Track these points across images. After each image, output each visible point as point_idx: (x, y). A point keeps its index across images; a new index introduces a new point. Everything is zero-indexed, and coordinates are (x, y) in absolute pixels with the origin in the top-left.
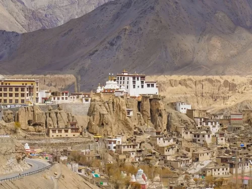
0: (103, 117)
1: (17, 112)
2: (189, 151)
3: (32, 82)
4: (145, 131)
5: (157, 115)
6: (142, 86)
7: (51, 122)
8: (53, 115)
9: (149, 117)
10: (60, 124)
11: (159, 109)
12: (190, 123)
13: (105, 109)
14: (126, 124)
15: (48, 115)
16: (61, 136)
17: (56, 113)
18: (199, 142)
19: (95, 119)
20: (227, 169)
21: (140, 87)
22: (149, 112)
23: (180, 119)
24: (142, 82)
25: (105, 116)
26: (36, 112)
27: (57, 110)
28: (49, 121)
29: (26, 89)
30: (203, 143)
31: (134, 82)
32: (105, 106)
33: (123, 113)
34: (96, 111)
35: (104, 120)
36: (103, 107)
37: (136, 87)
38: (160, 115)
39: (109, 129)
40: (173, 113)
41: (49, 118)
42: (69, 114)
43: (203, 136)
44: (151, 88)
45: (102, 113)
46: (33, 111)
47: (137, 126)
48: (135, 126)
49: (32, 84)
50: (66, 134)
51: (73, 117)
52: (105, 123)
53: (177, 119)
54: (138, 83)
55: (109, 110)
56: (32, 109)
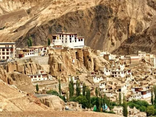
0: (60, 66)
1: (6, 65)
2: (112, 84)
3: (12, 45)
4: (82, 72)
5: (88, 60)
6: (76, 41)
7: (28, 71)
8: (29, 66)
9: (83, 62)
10: (33, 71)
11: (89, 56)
12: (107, 64)
13: (61, 60)
14: (72, 68)
15: (25, 66)
16: (36, 80)
17: (30, 65)
18: (116, 77)
19: (56, 67)
20: (140, 96)
21: (74, 41)
22: (83, 58)
23: (101, 62)
24: (75, 38)
25: (62, 65)
26: (19, 65)
27: (30, 62)
28: (27, 70)
29: (9, 50)
30: (119, 78)
31: (70, 39)
32: (60, 58)
33: (70, 62)
34: (56, 62)
35: (61, 68)
36: (59, 59)
37: (72, 41)
38: (90, 60)
39: (64, 74)
40: (96, 58)
41: (26, 68)
42: (37, 64)
43: (119, 73)
44: (81, 42)
45: (59, 63)
46: (17, 64)
47: (77, 69)
48: (76, 69)
49: (12, 46)
50: (39, 78)
51: (40, 66)
52: (62, 69)
53: (99, 62)
54: (73, 39)
55: (62, 60)
56: (16, 63)
